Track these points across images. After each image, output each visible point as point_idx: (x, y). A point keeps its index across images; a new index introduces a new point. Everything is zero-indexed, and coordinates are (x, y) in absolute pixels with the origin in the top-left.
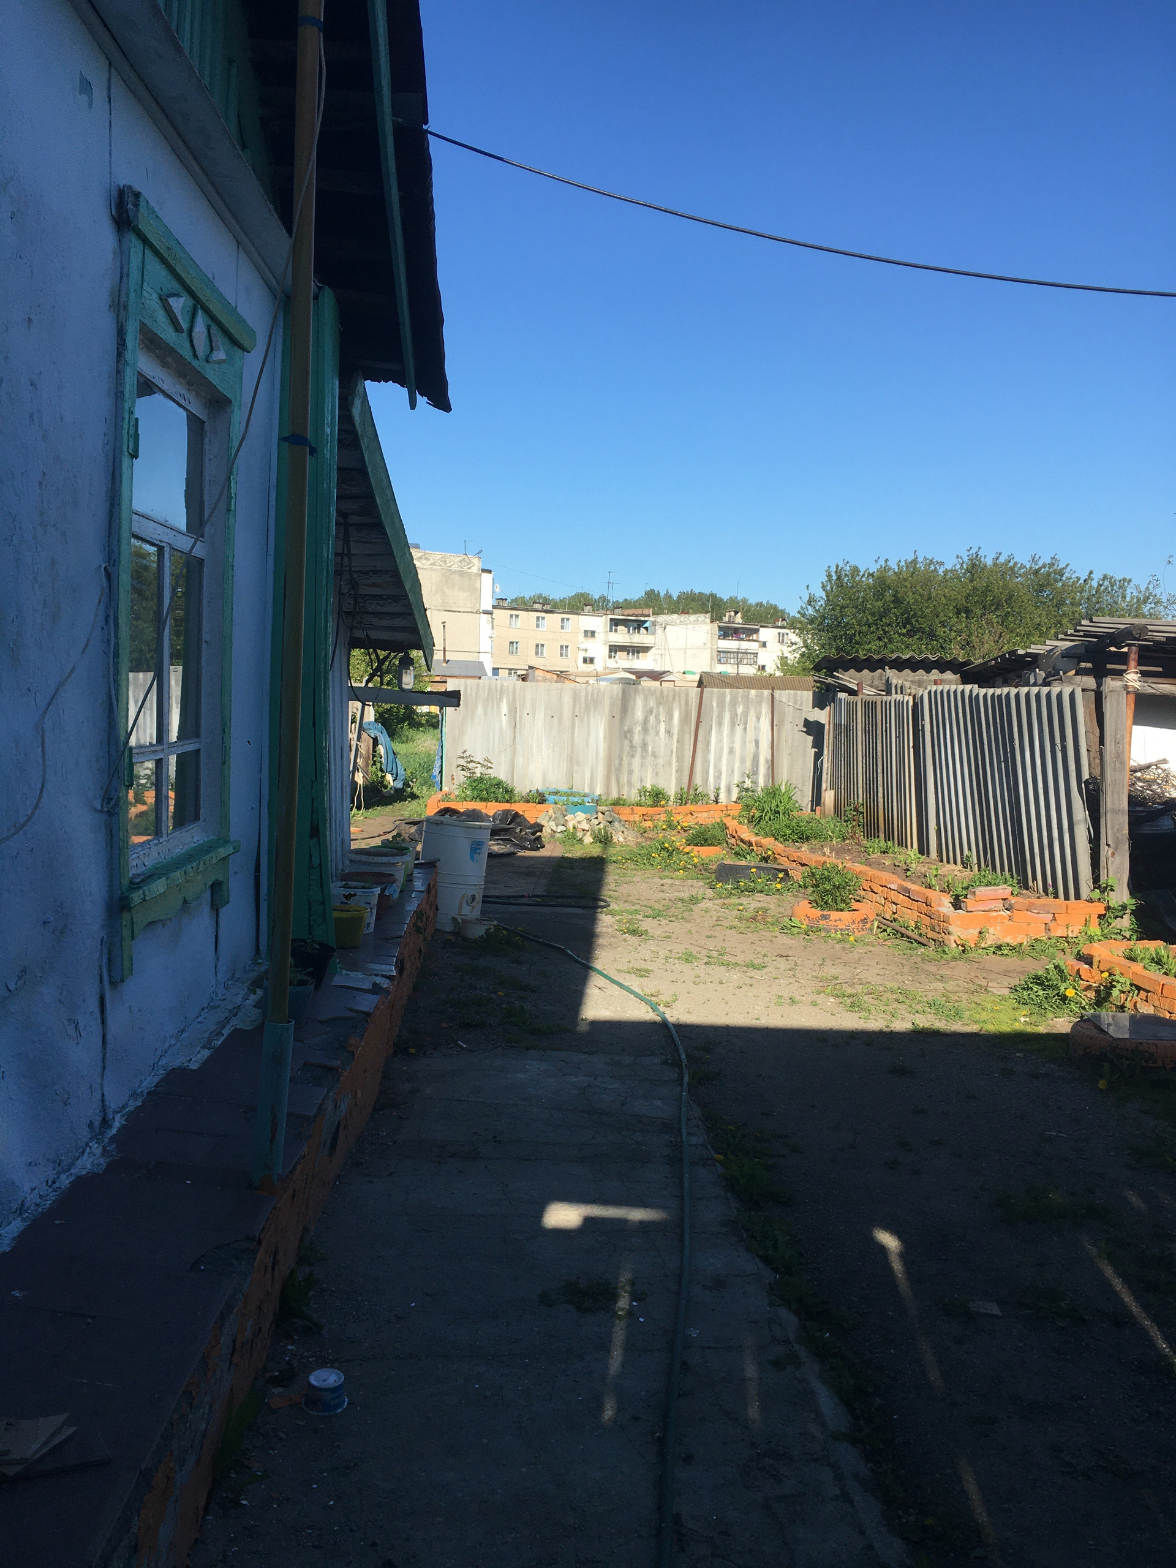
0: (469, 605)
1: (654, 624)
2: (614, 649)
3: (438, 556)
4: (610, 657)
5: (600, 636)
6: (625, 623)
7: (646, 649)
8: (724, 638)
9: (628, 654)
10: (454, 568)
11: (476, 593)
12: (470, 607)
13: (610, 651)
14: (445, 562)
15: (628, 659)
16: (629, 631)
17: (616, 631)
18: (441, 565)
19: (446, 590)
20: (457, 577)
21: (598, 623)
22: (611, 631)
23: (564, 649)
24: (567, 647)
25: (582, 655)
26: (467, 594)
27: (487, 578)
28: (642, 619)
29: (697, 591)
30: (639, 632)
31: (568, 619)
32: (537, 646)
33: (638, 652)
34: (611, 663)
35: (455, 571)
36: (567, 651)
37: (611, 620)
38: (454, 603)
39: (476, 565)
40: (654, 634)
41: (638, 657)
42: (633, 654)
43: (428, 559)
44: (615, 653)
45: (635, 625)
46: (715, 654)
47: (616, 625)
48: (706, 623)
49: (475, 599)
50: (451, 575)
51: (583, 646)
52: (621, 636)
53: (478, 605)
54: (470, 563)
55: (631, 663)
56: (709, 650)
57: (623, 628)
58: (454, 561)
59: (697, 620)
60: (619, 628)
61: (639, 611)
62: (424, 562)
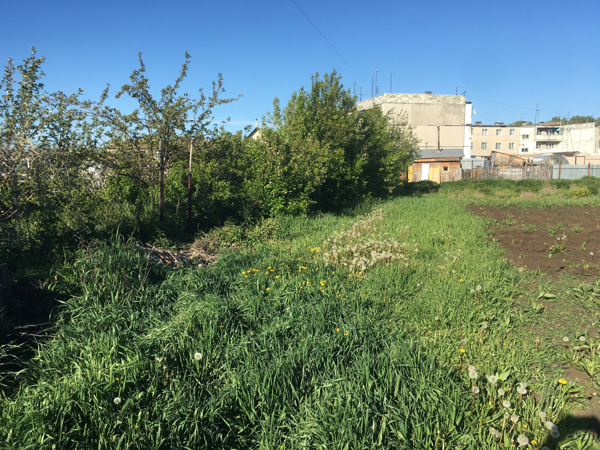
0: (458, 122)
1: (562, 129)
2: (539, 143)
3: (441, 97)
4: (537, 148)
5: (532, 137)
6: (546, 129)
7: (557, 143)
9: (547, 145)
10: (450, 102)
11: (463, 115)
12: (459, 123)
13: (537, 144)
14: (445, 100)
15: (547, 148)
16: (548, 134)
17: (540, 134)
18: (443, 102)
19: (446, 115)
20: (451, 107)
21: (531, 131)
22: (538, 134)
23: (511, 145)
24: (513, 144)
25: (521, 147)
26: (457, 116)
27: (469, 107)
28: (556, 127)
29: (580, 116)
30: (553, 134)
31: (514, 130)
32: (497, 144)
33: (553, 144)
34: (537, 151)
35: (451, 104)
36: (513, 146)
37: (538, 128)
38: (450, 121)
39: (463, 99)
40: (562, 134)
41: (552, 147)
42: (550, 145)
43: (435, 99)
44: (540, 146)
45: (552, 130)
46: (598, 143)
47: (541, 131)
48: (592, 127)
49: (462, 118)
50: (448, 106)
51: (522, 143)
52: (544, 137)
53: (463, 121)
54: (459, 99)
56: (594, 142)
57: (545, 132)
58: (450, 99)
59: (587, 126)
60: (542, 132)
61: (554, 123)
62: (433, 100)
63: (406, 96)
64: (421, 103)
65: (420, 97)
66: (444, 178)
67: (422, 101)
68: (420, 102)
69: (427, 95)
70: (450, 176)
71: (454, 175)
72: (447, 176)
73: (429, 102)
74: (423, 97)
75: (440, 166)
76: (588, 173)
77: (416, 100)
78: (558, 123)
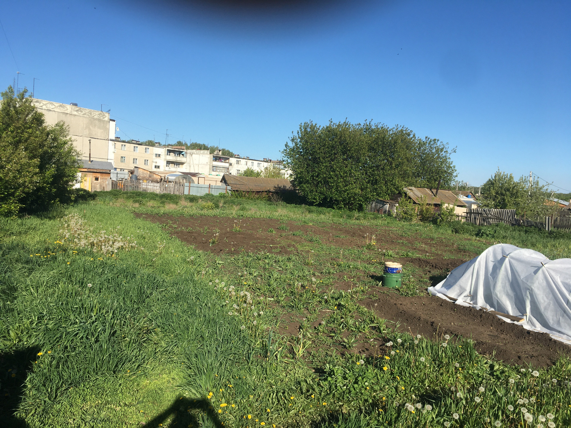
1: (186, 153)
2: (169, 163)
3: (87, 110)
4: (167, 166)
5: (163, 157)
6: (174, 152)
7: (182, 164)
8: (215, 161)
9: (175, 165)
10: (95, 117)
11: (107, 130)
12: (104, 137)
13: (167, 163)
14: (91, 114)
15: (175, 167)
16: (175, 156)
17: (170, 155)
18: (88, 115)
19: (91, 128)
20: (97, 122)
21: (162, 151)
22: (167, 155)
23: (146, 161)
24: (147, 160)
25: (154, 164)
26: (102, 130)
27: (112, 124)
28: (181, 150)
29: (198, 143)
30: (179, 156)
31: (148, 148)
32: (134, 159)
33: (179, 165)
34: (167, 169)
35: (96, 119)
36: (147, 162)
37: (168, 150)
38: (95, 134)
39: (107, 117)
40: (186, 157)
41: (179, 167)
42: (177, 165)
43: (82, 112)
44: (169, 164)
45: (178, 153)
46: (211, 167)
47: (170, 152)
48: (208, 154)
49: (106, 133)
50: (94, 120)
51: (155, 161)
52: (172, 157)
53: (107, 136)
54: (104, 115)
55: (176, 169)
56: (209, 166)
57: (173, 154)
58: (96, 114)
59: (204, 153)
60: (171, 154)
61: (180, 147)
62: (79, 112)
63: (52, 104)
64: (68, 114)
65: (66, 107)
66: (95, 187)
67: (68, 112)
68: (66, 112)
69: (74, 107)
70: (101, 186)
71: (104, 186)
72: (98, 186)
73: (75, 113)
74: (69, 108)
75: (91, 176)
76: (209, 191)
77: (62, 110)
78: (183, 147)
